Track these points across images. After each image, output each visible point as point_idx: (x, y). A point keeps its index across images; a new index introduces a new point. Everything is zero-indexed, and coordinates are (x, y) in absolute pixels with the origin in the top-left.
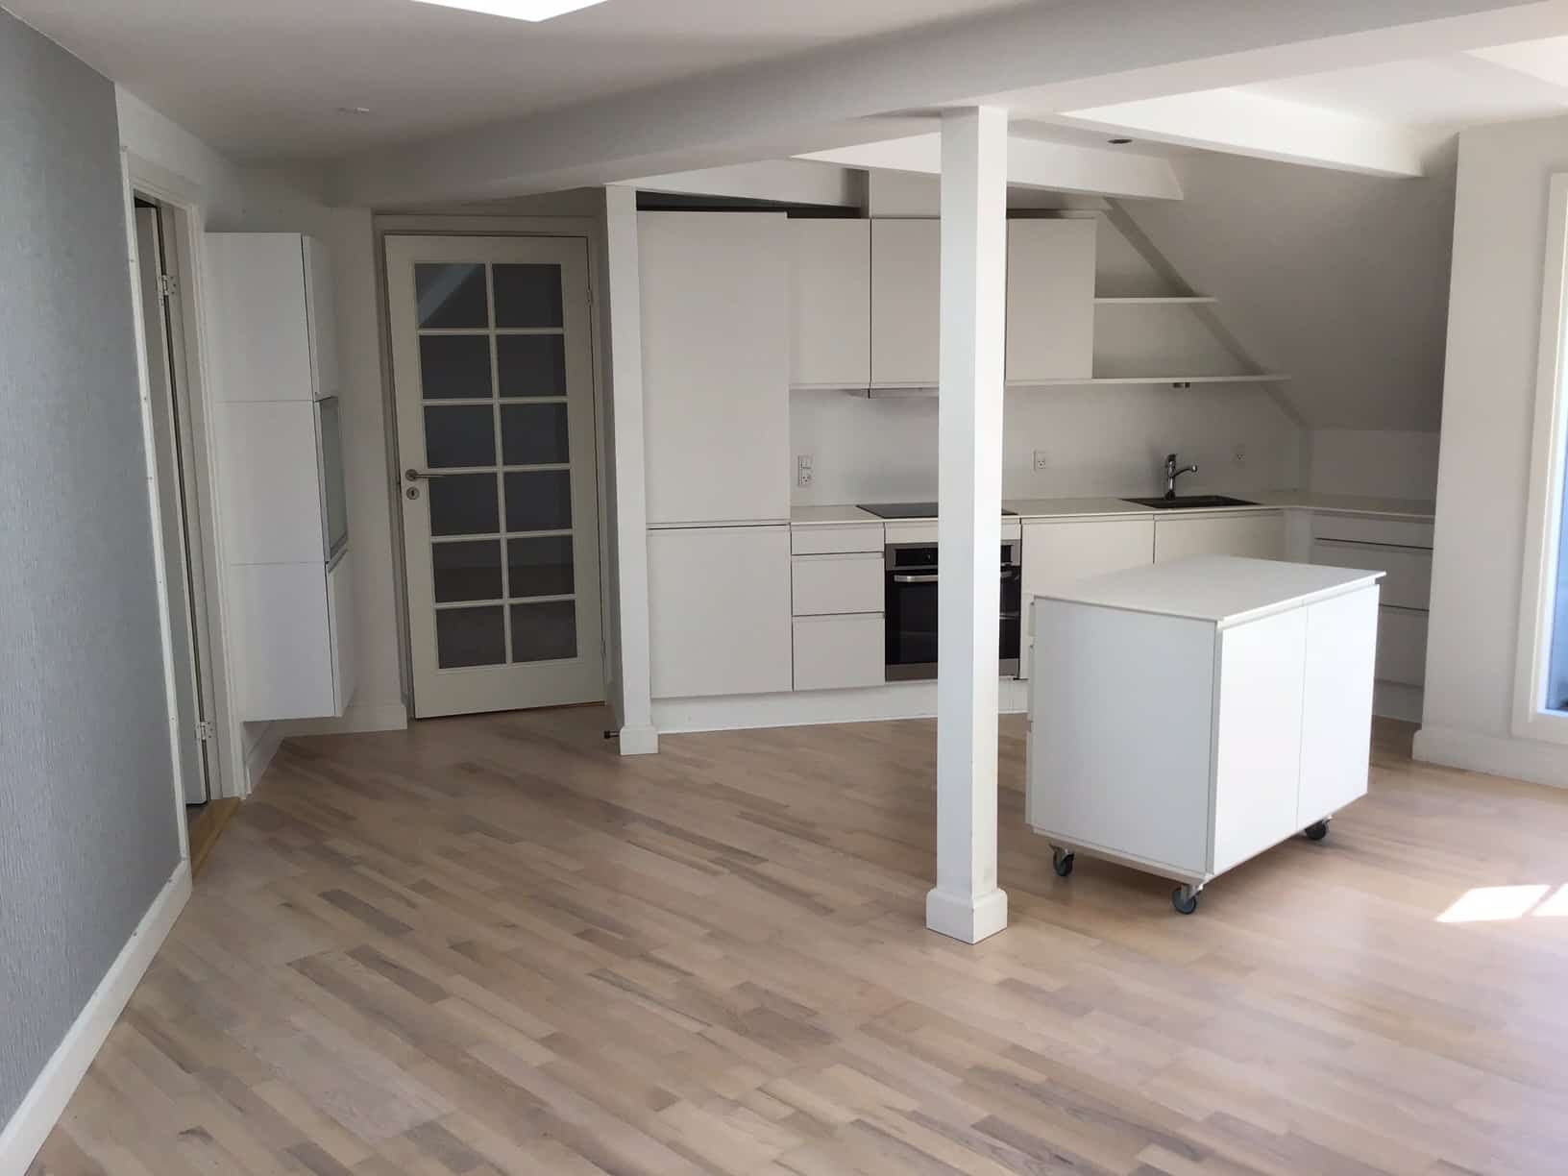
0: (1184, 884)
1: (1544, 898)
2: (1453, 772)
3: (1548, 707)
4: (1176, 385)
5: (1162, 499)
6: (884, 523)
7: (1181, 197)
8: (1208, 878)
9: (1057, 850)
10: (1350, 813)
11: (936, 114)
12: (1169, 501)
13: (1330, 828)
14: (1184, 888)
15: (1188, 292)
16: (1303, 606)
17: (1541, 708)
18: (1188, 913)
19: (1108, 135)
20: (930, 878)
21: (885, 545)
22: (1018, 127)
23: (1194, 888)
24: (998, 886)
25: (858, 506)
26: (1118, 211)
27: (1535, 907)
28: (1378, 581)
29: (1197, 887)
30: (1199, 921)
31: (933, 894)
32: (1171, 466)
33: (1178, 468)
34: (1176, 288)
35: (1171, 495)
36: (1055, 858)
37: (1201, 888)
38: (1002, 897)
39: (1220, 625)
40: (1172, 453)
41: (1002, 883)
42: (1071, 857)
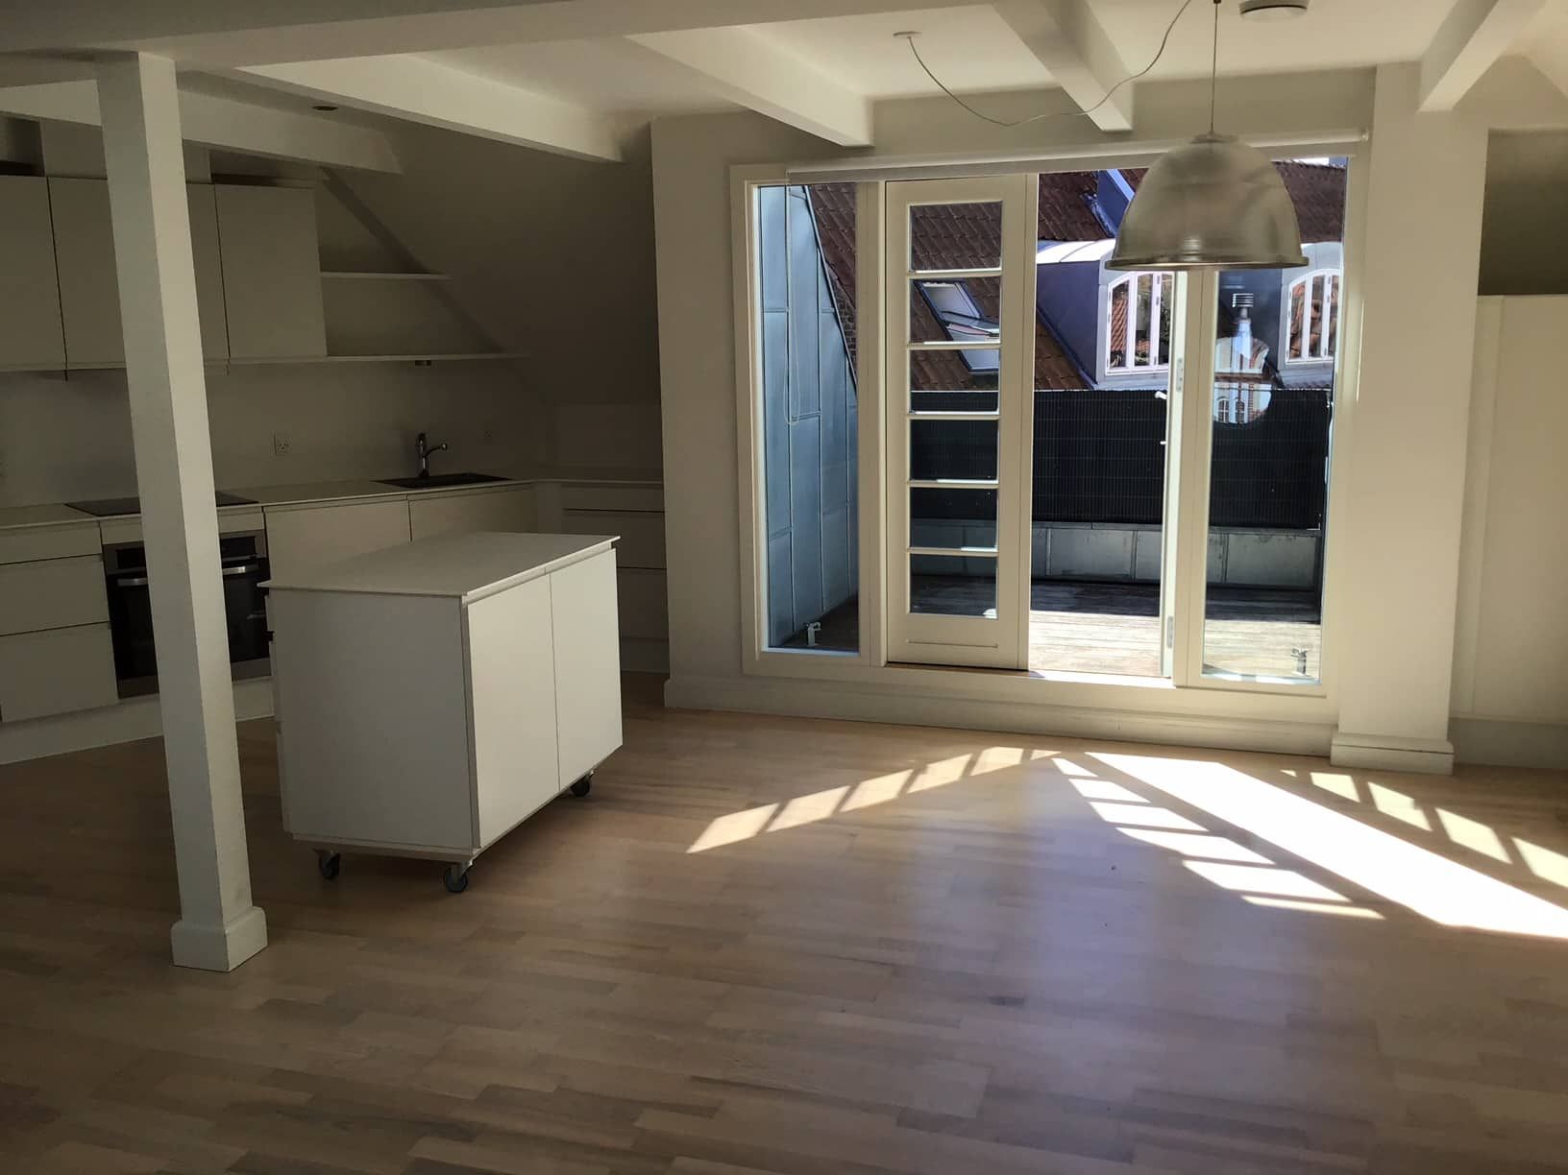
0: (455, 863)
1: (774, 816)
2: (700, 714)
3: (770, 646)
4: (418, 363)
5: (416, 479)
6: (99, 522)
7: (399, 172)
8: (476, 852)
9: (321, 853)
10: (610, 766)
11: (89, 56)
12: (423, 480)
13: (593, 782)
14: (454, 868)
15: (420, 269)
16: (545, 574)
17: (765, 648)
18: (460, 892)
19: (312, 99)
20: (174, 910)
21: (103, 546)
22: (186, 79)
23: (464, 866)
24: (254, 905)
25: (66, 505)
26: (336, 181)
27: (767, 824)
28: (614, 545)
29: (467, 863)
30: (473, 896)
31: (177, 927)
32: (422, 445)
33: (429, 448)
34: (408, 265)
35: (424, 474)
36: (320, 860)
37: (471, 864)
38: (258, 915)
39: (464, 599)
40: (420, 432)
41: (257, 901)
42: (337, 857)
